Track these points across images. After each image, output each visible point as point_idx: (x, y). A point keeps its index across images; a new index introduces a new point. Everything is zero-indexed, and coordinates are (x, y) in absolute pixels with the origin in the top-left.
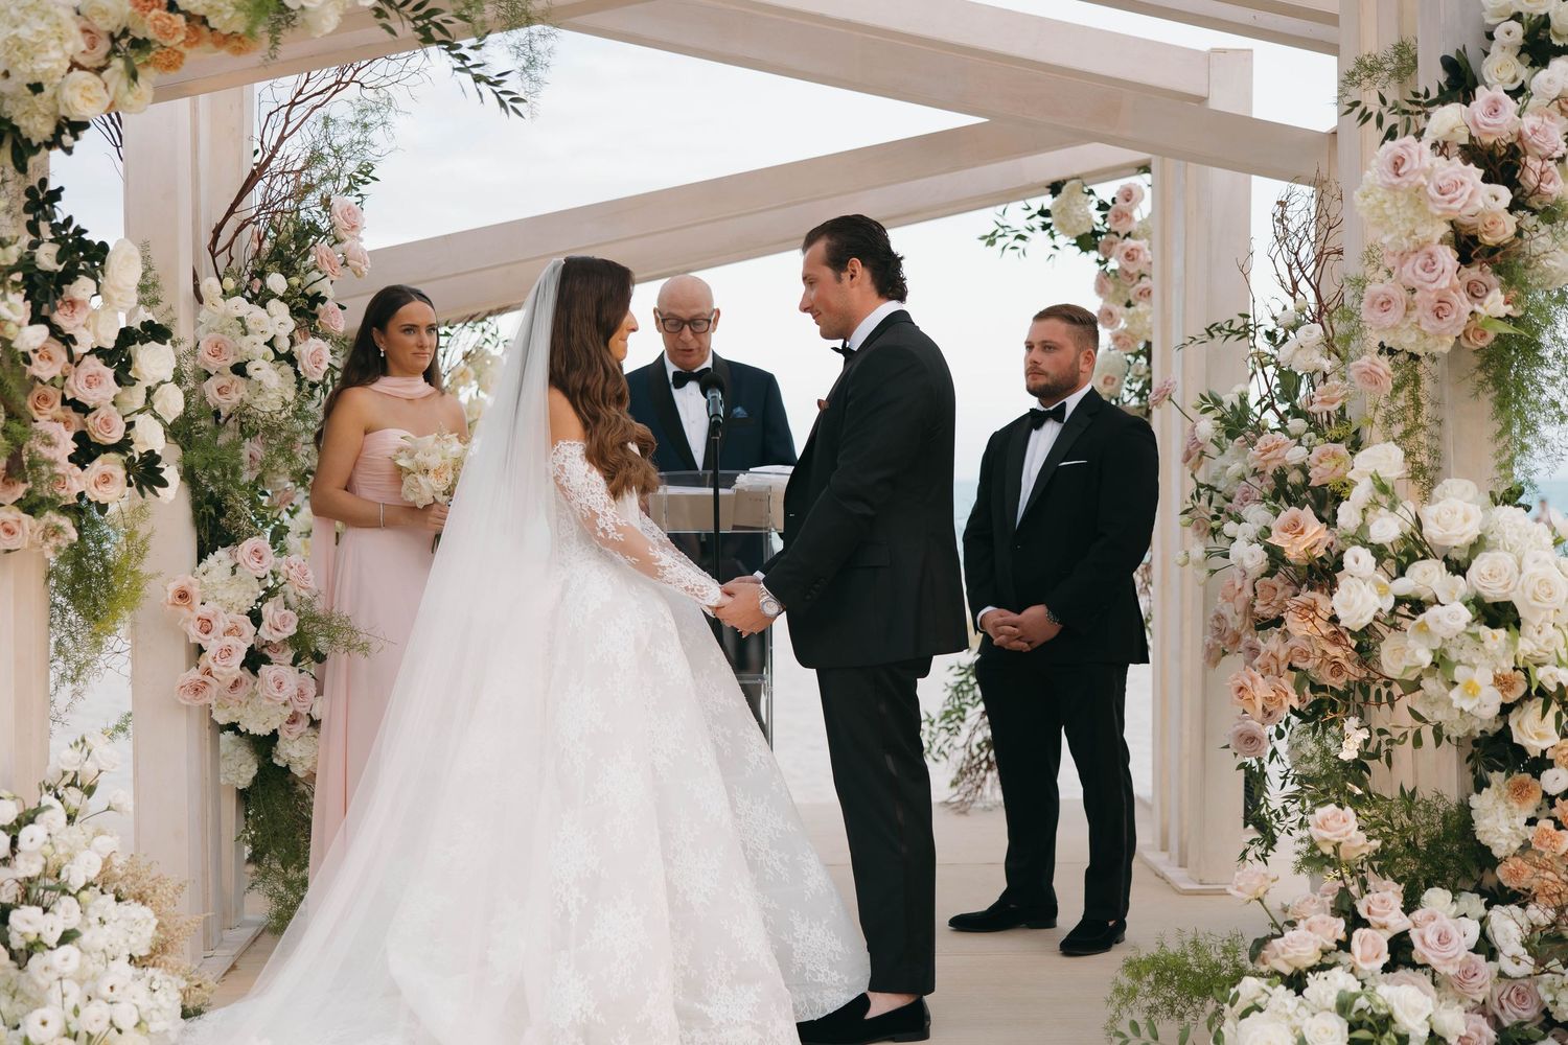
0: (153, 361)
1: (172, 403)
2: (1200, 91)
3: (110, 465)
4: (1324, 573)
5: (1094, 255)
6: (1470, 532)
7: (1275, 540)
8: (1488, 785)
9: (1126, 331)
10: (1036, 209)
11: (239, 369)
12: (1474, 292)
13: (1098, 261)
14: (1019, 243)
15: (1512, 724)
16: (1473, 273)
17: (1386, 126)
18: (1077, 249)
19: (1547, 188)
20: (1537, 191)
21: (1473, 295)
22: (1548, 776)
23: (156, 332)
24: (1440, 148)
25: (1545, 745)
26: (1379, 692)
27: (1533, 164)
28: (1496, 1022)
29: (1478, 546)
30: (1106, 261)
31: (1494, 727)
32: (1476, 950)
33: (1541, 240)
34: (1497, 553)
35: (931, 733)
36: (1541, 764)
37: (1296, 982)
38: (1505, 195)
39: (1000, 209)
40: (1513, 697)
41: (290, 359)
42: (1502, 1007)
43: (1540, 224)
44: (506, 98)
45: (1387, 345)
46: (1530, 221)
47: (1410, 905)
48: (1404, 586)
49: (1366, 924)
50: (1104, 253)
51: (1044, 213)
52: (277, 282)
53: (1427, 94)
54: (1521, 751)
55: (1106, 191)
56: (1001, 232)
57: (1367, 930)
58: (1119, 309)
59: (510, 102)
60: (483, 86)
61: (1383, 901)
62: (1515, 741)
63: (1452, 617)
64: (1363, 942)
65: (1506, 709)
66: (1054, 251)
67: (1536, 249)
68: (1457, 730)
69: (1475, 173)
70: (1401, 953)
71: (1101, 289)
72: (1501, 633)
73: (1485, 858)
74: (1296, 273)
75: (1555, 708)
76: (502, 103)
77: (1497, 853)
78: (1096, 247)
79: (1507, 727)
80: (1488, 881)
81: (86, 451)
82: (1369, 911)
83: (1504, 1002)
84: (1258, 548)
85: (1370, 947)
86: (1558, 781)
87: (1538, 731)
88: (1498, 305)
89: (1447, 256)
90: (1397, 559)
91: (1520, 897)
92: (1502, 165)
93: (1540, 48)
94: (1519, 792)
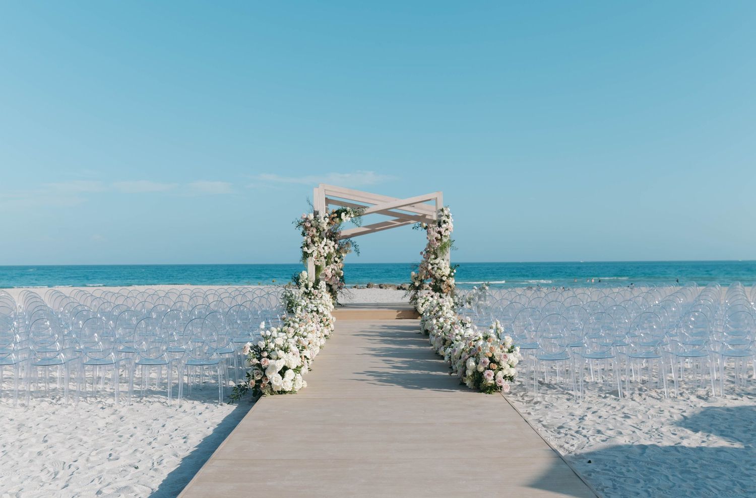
0: (326, 248)
1: (327, 252)
3: (323, 257)
8: (440, 283)
10: (419, 224)
11: (329, 248)
13: (427, 231)
14: (417, 228)
15: (442, 278)
18: (424, 229)
20: (443, 234)
23: (326, 245)
27: (443, 232)
29: (439, 263)
31: (440, 278)
33: (443, 238)
36: (444, 281)
38: (440, 235)
40: (442, 276)
41: (334, 246)
48: (433, 266)
52: (333, 239)
56: (415, 227)
63: (436, 269)
66: (422, 229)
69: (436, 234)
71: (427, 234)
81: (321, 256)
86: (445, 283)
87: (444, 278)
88: (439, 244)
89: (435, 240)
90: (432, 264)
91: (443, 293)
92: (440, 233)
93: (445, 222)
94: (444, 284)
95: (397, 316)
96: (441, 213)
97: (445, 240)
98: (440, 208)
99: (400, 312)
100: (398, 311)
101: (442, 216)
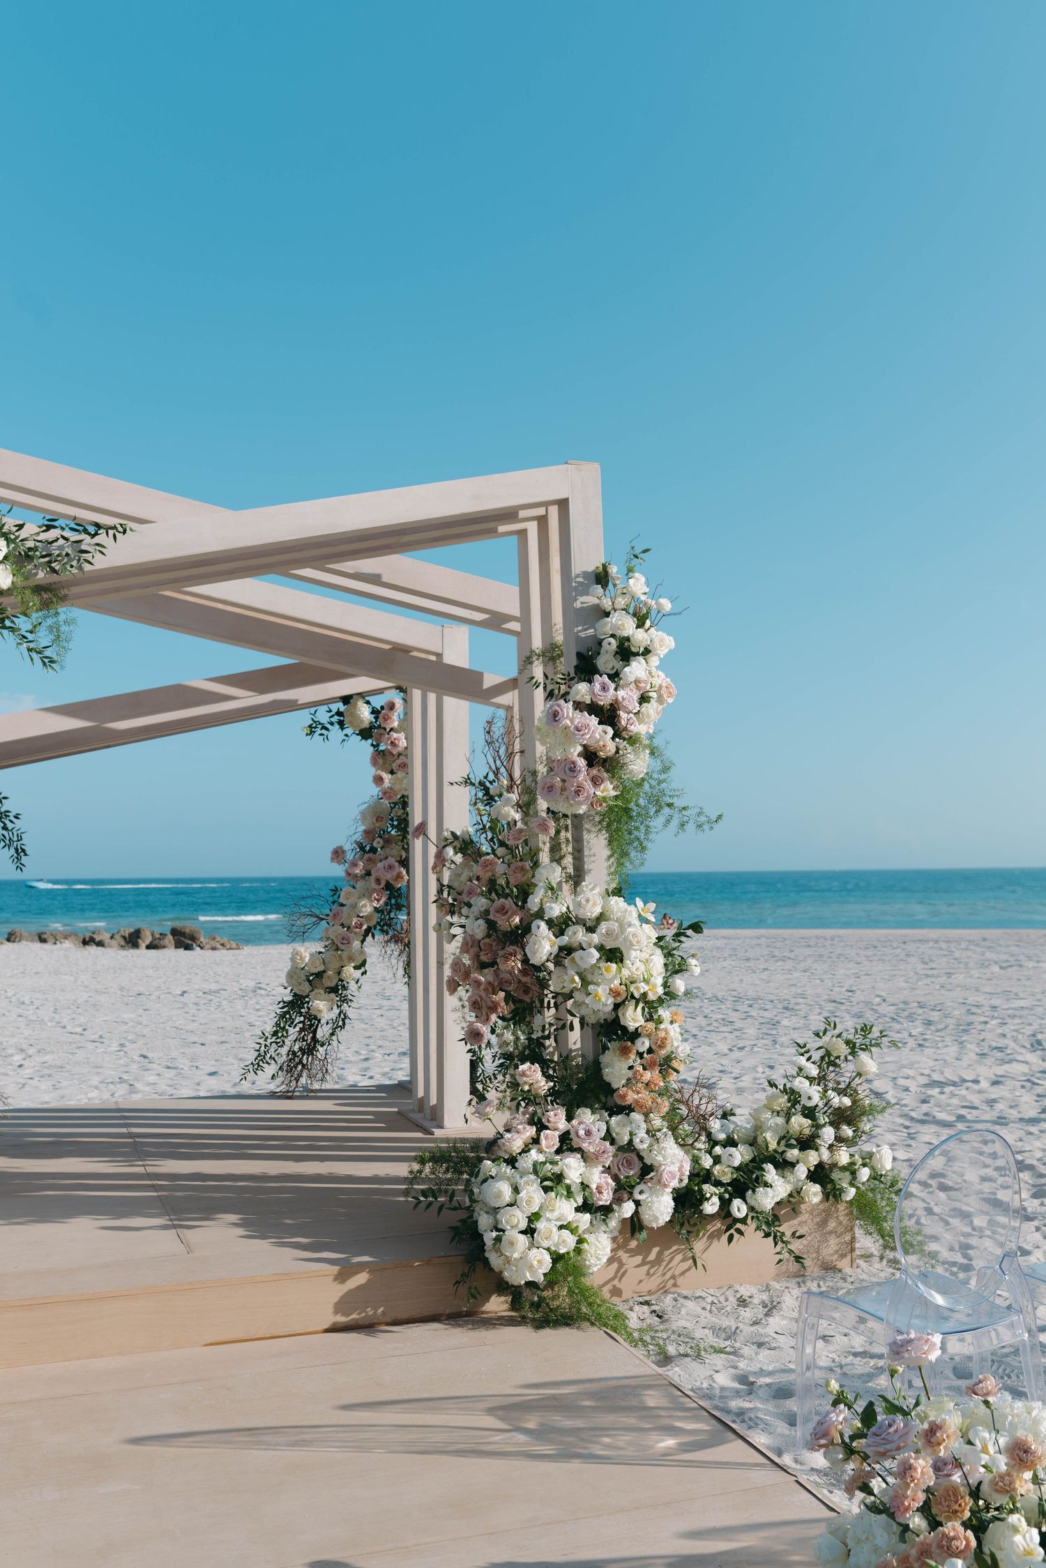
2: (440, 651)
4: (520, 936)
5: (370, 741)
6: (597, 911)
7: (491, 917)
8: (608, 1049)
9: (391, 788)
10: (335, 710)
12: (596, 782)
13: (372, 745)
14: (324, 731)
15: (620, 1015)
16: (594, 772)
17: (548, 690)
18: (360, 737)
19: (631, 728)
20: (625, 729)
21: (595, 783)
22: (639, 1042)
24: (578, 706)
25: (637, 1025)
26: (549, 1002)
27: (623, 715)
28: (616, 1178)
29: (600, 918)
30: (378, 745)
31: (611, 1017)
32: (604, 1139)
33: (629, 755)
34: (611, 922)
35: (266, 1046)
36: (636, 1035)
37: (512, 1162)
38: (610, 731)
39: (312, 710)
40: (619, 1000)
42: (619, 1170)
43: (627, 746)
44: (46, 660)
45: (551, 809)
46: (623, 744)
47: (569, 1118)
48: (565, 940)
49: (547, 1128)
50: (377, 740)
51: (339, 713)
53: (569, 675)
54: (624, 1029)
55: (378, 702)
56: (314, 725)
57: (548, 1131)
58: (387, 777)
59: (48, 662)
60: (34, 655)
61: (557, 1117)
62: (622, 1023)
63: (590, 956)
64: (546, 1138)
65: (617, 1006)
66: (345, 738)
67: (627, 760)
68: (592, 1020)
69: (593, 720)
70: (567, 1144)
71: (374, 762)
72: (614, 966)
73: (609, 1090)
74: (498, 763)
75: (641, 1005)
76: (44, 664)
77: (615, 1086)
78: (371, 737)
79: (617, 1016)
80: (610, 1103)
82: (549, 1121)
83: (620, 1166)
84: (481, 922)
85: (550, 1140)
86: (643, 1044)
87: (633, 1018)
88: (608, 789)
89: (582, 763)
90: (560, 926)
91: (626, 1110)
92: (608, 715)
93: (626, 652)
94: (625, 1052)
95: (340, 1307)
96: (595, 597)
97: (638, 764)
98: (586, 560)
99: (361, 1278)
100: (341, 1277)
101: (607, 614)
